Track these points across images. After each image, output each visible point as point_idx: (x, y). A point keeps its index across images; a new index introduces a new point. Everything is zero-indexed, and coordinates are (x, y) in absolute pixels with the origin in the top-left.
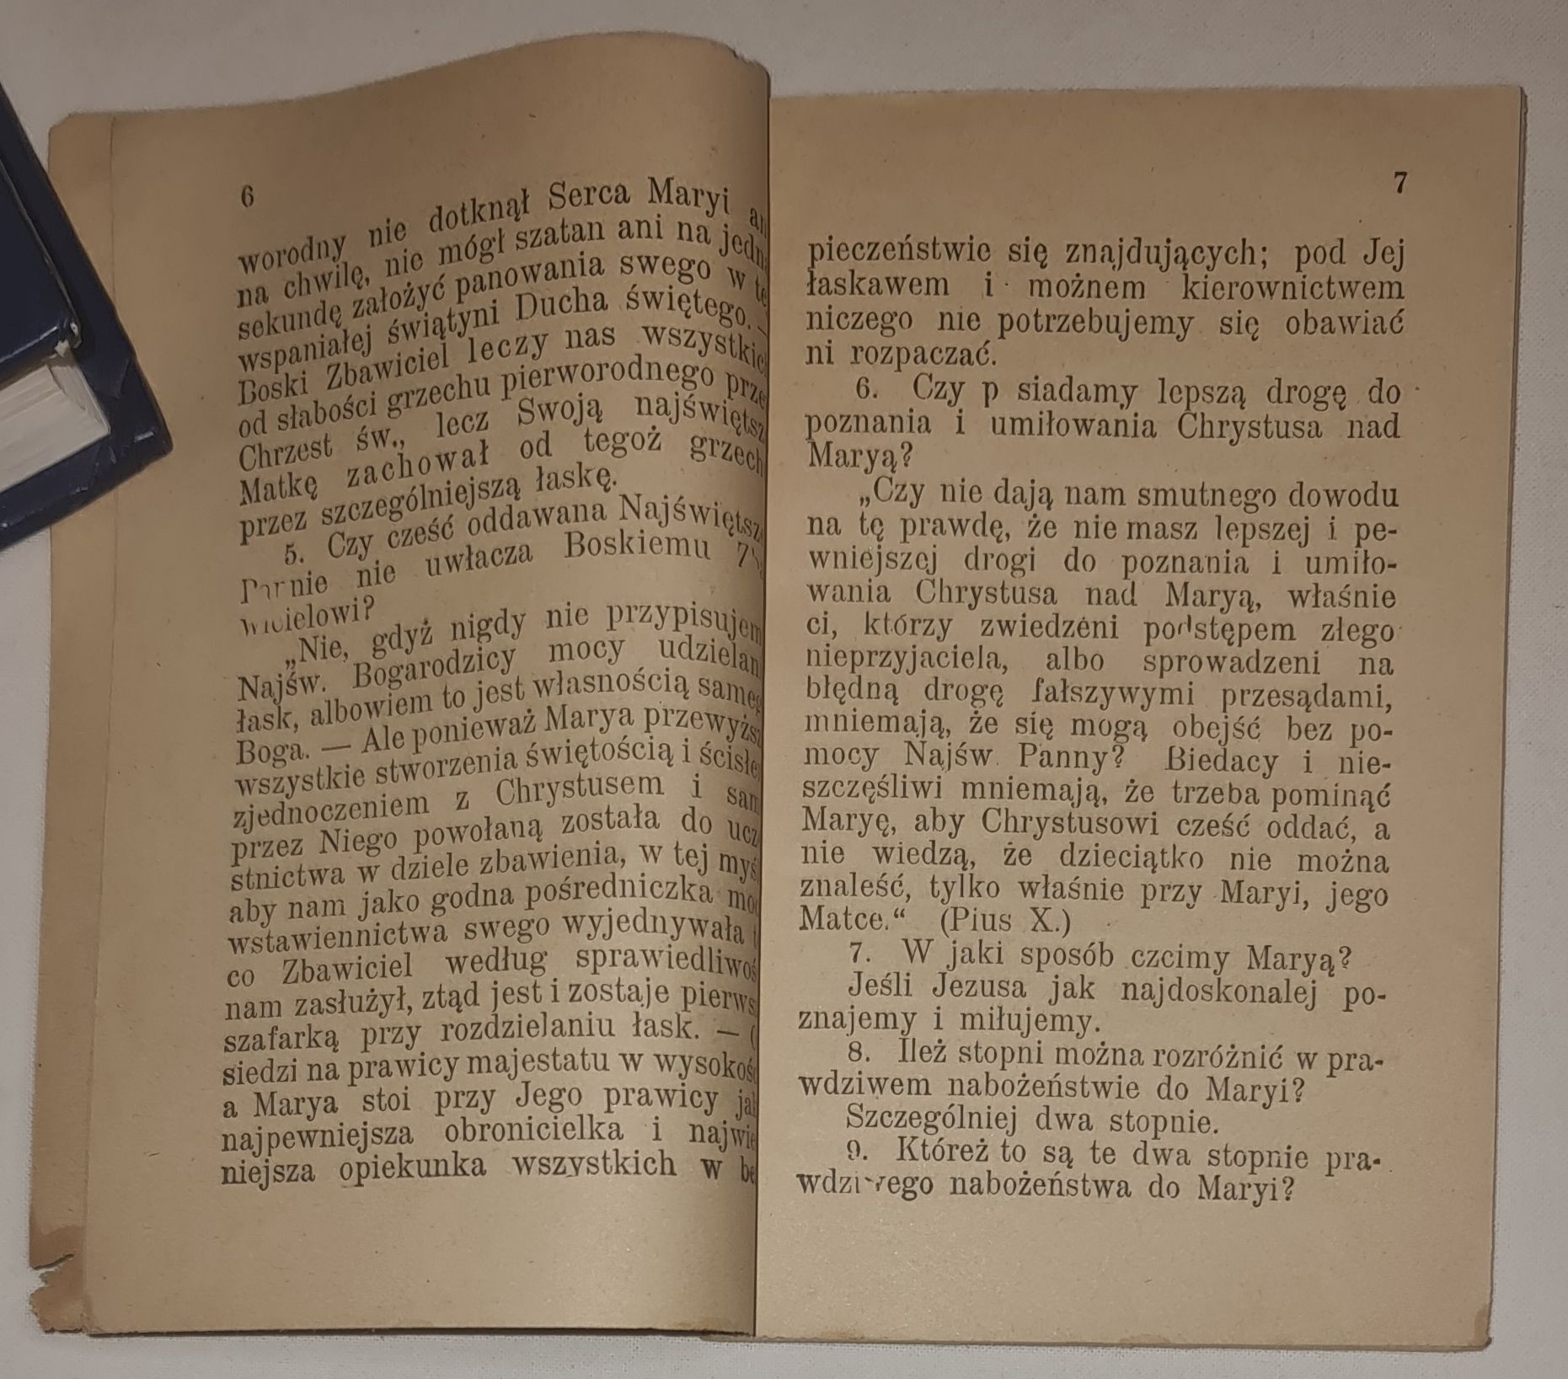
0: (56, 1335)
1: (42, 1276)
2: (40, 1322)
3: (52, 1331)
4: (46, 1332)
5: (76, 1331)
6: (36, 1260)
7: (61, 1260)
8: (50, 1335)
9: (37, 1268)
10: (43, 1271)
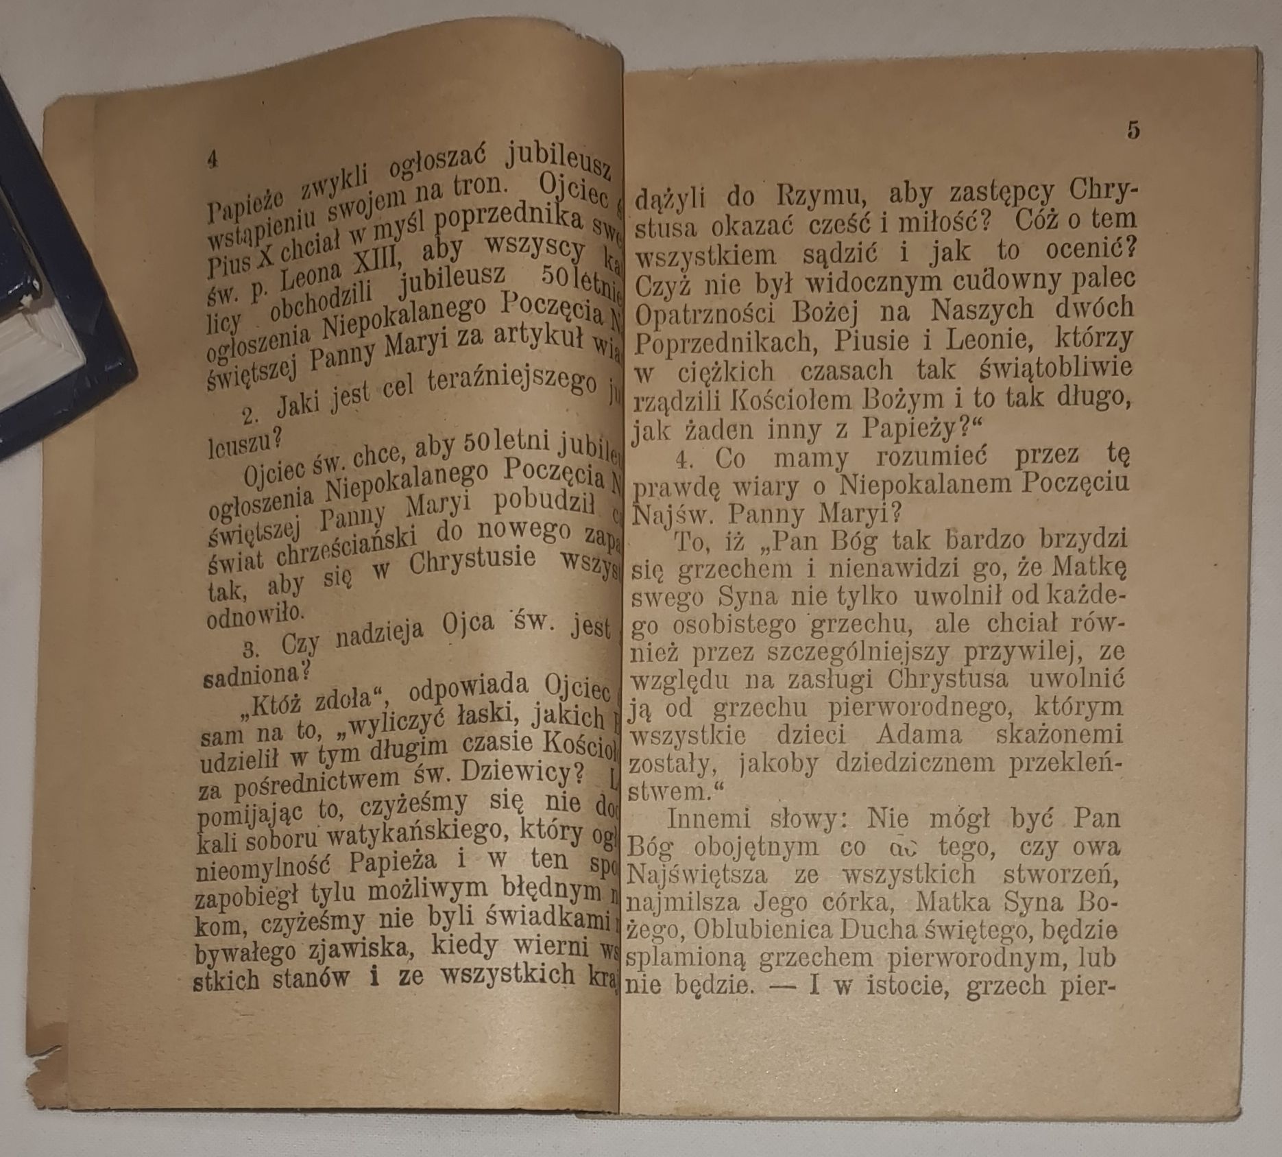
0: (47, 1111)
1: (36, 1063)
2: (34, 1101)
3: (44, 1108)
4: (39, 1109)
5: (62, 1108)
6: (31, 1051)
7: (51, 1050)
8: (42, 1112)
9: (32, 1056)
10: (36, 1058)
